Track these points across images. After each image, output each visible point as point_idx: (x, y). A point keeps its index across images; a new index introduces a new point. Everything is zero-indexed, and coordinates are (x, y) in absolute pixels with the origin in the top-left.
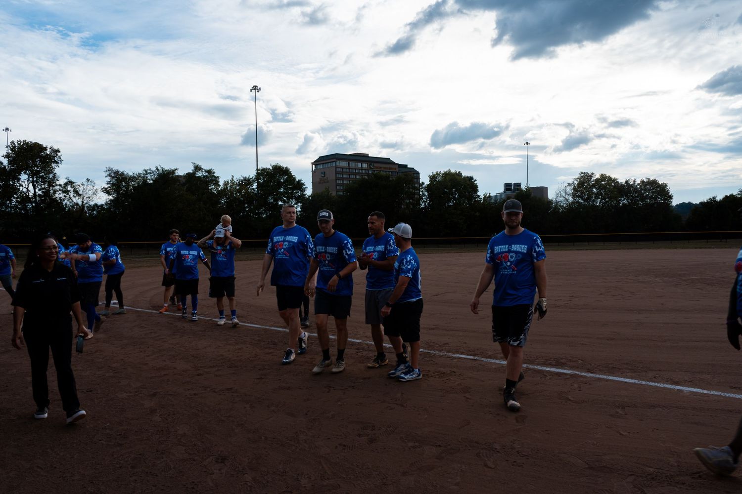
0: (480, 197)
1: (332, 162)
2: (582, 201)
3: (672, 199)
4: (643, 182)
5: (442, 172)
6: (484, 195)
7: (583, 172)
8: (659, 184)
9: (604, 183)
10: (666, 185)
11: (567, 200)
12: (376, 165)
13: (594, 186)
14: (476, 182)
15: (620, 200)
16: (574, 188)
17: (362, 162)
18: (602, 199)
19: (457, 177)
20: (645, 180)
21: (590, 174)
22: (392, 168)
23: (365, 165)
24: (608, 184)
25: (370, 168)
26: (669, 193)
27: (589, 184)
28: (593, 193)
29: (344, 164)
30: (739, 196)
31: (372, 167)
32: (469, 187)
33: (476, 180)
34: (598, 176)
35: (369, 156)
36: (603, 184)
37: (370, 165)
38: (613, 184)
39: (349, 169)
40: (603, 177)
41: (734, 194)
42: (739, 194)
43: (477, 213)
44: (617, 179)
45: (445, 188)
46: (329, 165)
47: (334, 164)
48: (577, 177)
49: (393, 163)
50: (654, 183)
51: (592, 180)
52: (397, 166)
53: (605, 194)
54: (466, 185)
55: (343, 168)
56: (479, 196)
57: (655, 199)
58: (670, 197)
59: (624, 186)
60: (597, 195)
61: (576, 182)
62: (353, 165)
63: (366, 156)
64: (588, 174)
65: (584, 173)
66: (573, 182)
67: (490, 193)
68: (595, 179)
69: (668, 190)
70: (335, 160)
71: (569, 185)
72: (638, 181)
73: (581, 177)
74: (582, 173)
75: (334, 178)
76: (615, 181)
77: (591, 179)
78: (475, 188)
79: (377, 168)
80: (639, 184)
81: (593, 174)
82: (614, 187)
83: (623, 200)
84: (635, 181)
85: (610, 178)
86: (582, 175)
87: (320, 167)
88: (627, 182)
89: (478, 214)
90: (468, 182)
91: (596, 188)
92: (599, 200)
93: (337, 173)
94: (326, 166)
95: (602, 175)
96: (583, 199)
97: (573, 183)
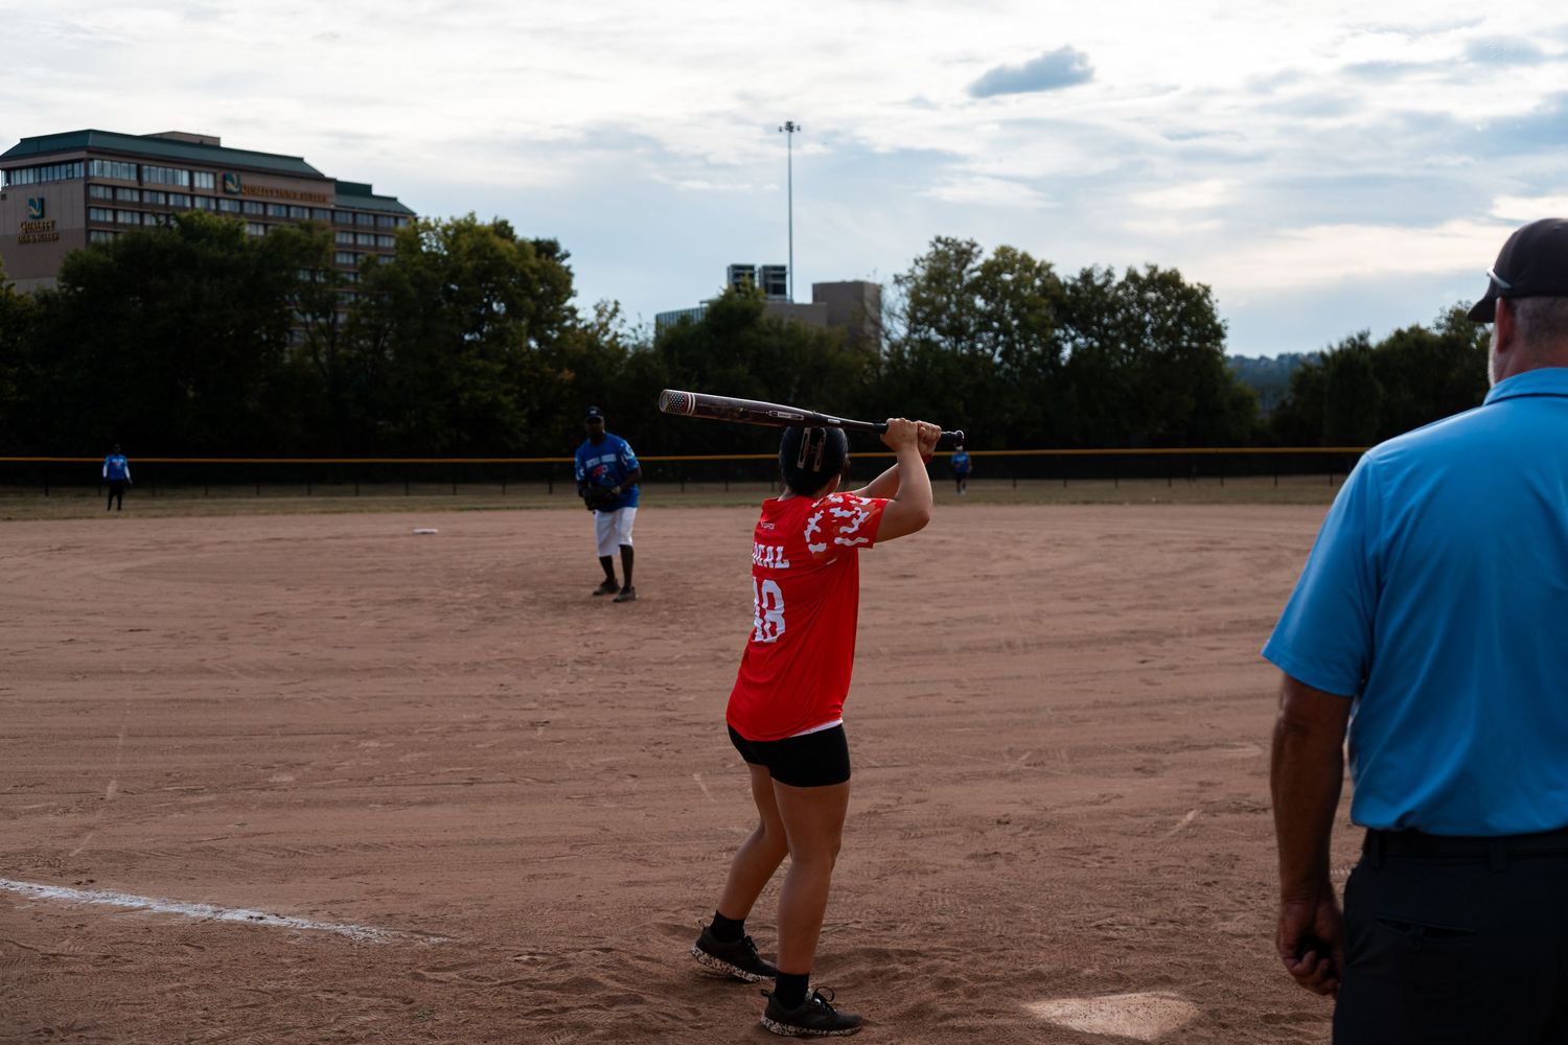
0: (580, 315)
1: (73, 162)
2: (940, 337)
3: (1223, 336)
4: (1132, 277)
5: (446, 220)
6: (596, 307)
7: (943, 238)
8: (1183, 284)
9: (1008, 277)
10: (1207, 289)
11: (887, 337)
12: (249, 180)
13: (975, 287)
14: (565, 263)
15: (1058, 338)
16: (914, 295)
17: (193, 166)
18: (997, 333)
19: (496, 240)
20: (1143, 273)
21: (964, 246)
22: (310, 197)
23: (204, 181)
24: (1019, 282)
25: (225, 191)
26: (1214, 317)
27: (960, 278)
28: (973, 309)
29: (123, 173)
30: (1438, 333)
31: (231, 186)
32: (536, 277)
33: (567, 255)
34: (988, 254)
35: (223, 144)
36: (1002, 281)
37: (225, 178)
38: (1038, 282)
39: (141, 192)
40: (1006, 258)
41: (1423, 326)
42: (1439, 326)
43: (566, 372)
44: (1050, 266)
45: (453, 278)
46: (60, 173)
47: (79, 170)
48: (924, 256)
49: (318, 178)
50: (1168, 282)
51: (970, 266)
52: (331, 189)
53: (1015, 315)
54: (527, 270)
55: (114, 189)
56: (573, 311)
57: (1173, 335)
58: (1218, 333)
59: (1074, 288)
60: (985, 321)
61: (920, 272)
62: (155, 176)
63: (209, 144)
64: (959, 245)
65: (946, 244)
66: (912, 271)
67: (616, 303)
68: (980, 262)
69: (1212, 309)
70: (83, 154)
71: (898, 281)
72: (1120, 276)
73: (937, 252)
74: (939, 240)
75: (81, 223)
76: (1043, 270)
77: (969, 260)
78: (561, 284)
79: (252, 190)
80: (1122, 285)
81: (974, 245)
82: (1045, 291)
83: (1073, 339)
84: (1109, 274)
85: (1026, 262)
86: (940, 247)
87: (25, 178)
88: (1087, 276)
89: (567, 375)
90: (533, 262)
91: (984, 296)
92: (991, 334)
93: (89, 204)
94: (46, 174)
95: (1003, 251)
96: (940, 331)
97: (912, 277)
